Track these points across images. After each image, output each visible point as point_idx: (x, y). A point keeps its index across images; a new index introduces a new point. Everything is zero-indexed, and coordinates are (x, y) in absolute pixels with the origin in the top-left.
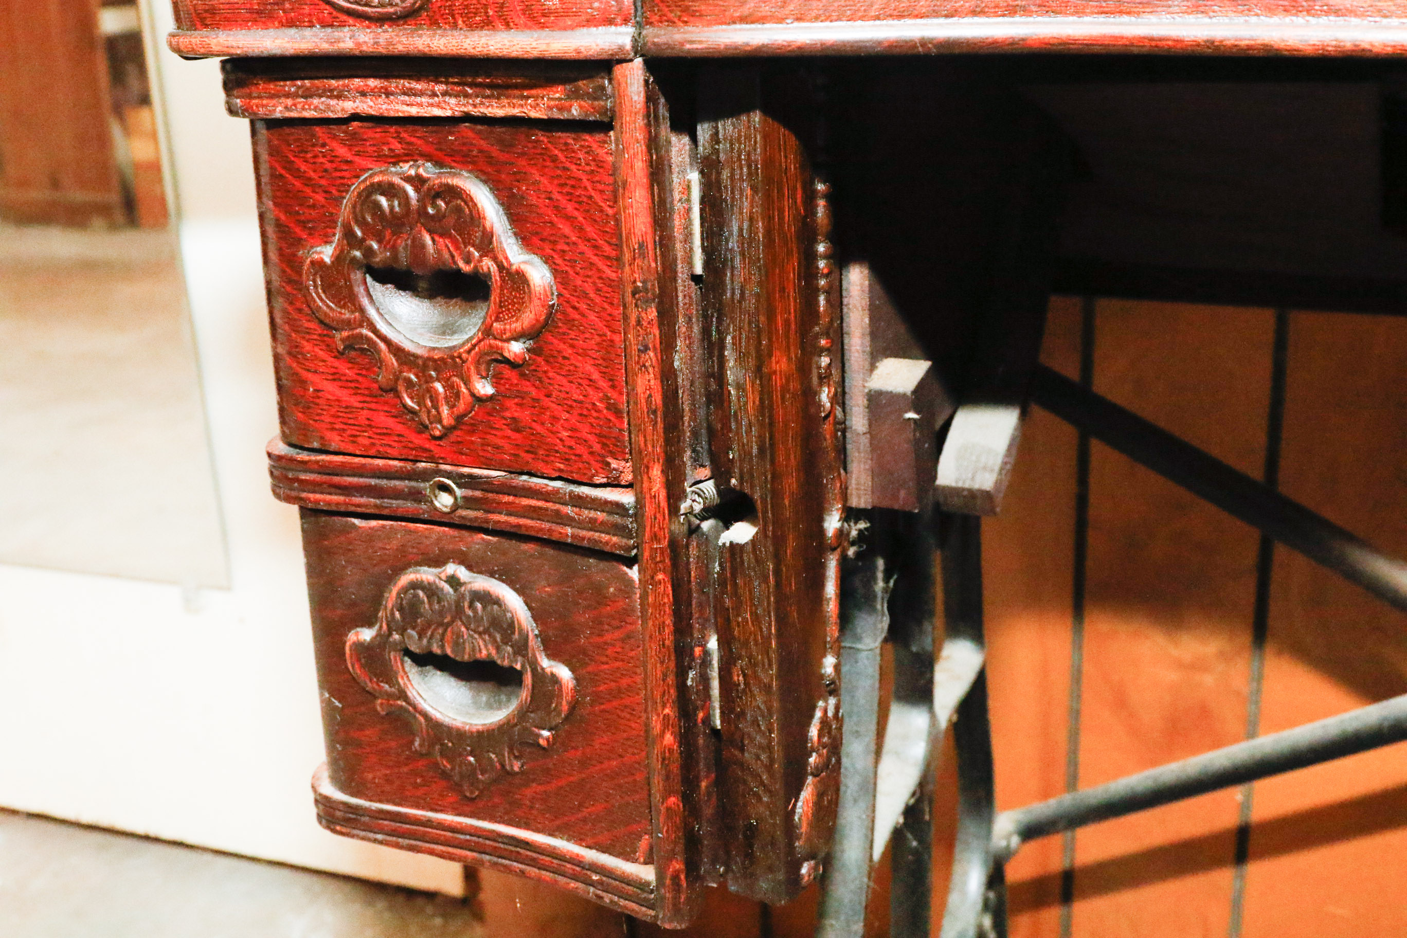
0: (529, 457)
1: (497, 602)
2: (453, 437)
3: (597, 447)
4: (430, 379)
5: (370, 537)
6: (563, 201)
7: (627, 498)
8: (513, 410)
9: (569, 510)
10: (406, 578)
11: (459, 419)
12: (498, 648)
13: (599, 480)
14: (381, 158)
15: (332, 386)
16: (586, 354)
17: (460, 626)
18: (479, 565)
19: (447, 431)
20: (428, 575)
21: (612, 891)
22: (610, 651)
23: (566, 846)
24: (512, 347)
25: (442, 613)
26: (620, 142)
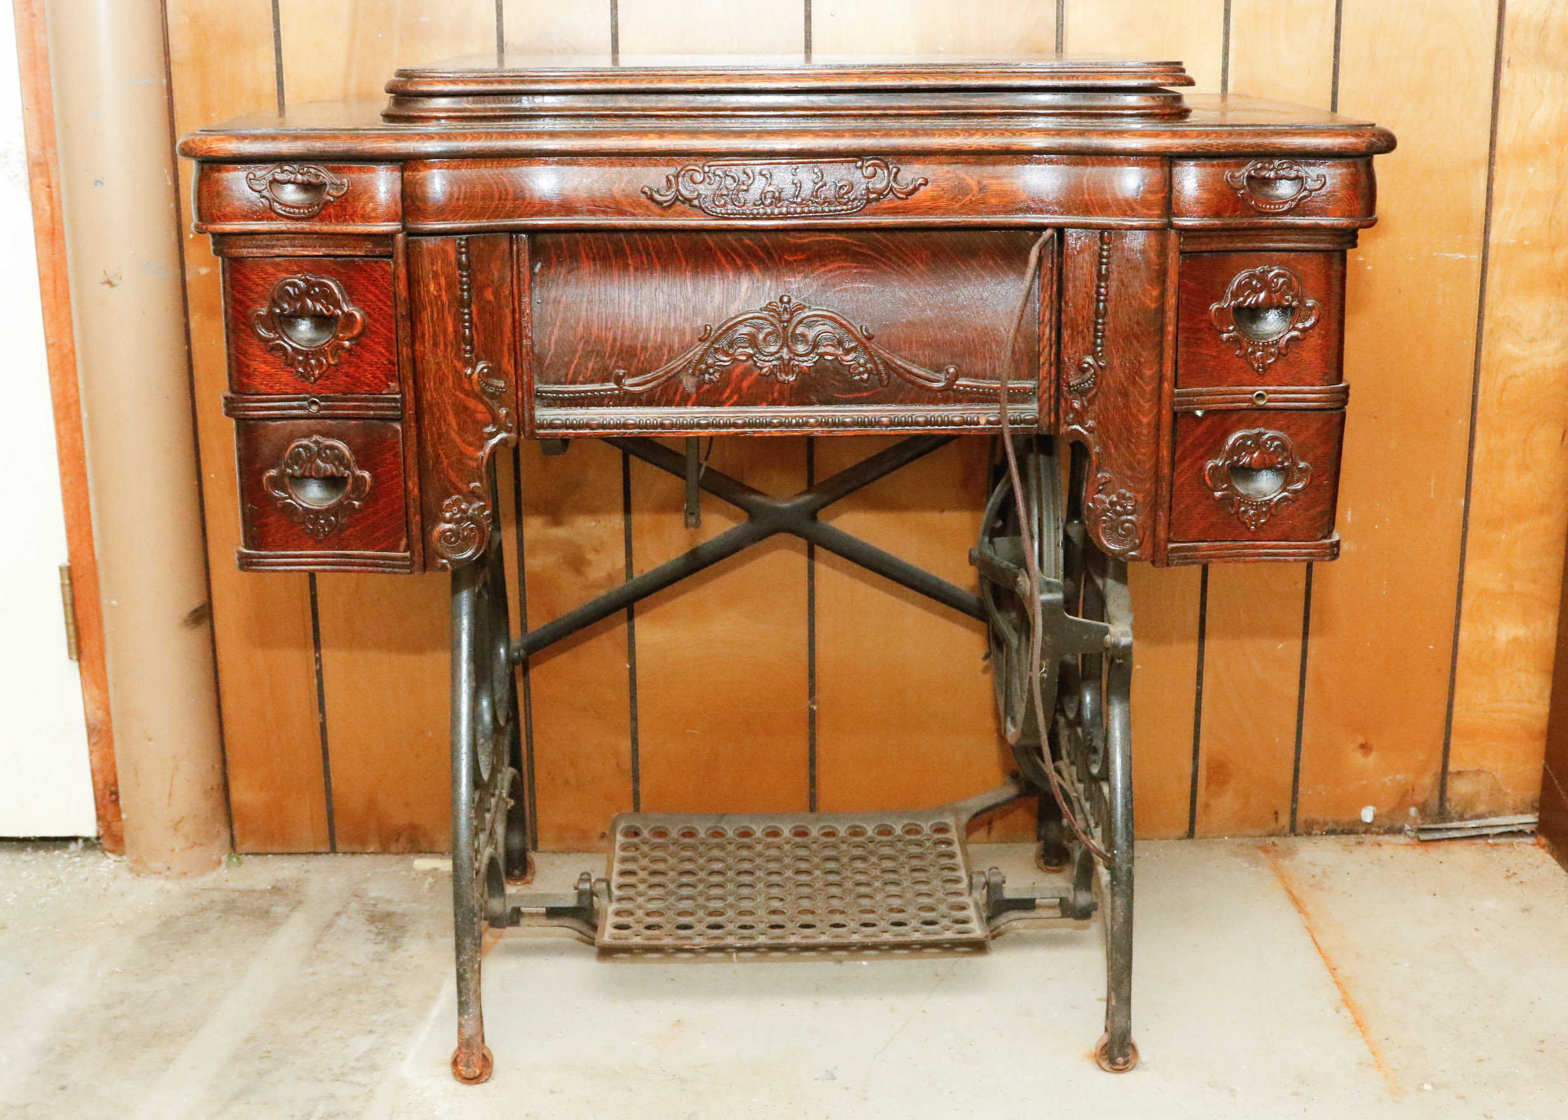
0: (353, 387)
1: (337, 448)
2: (318, 383)
3: (384, 379)
4: (309, 359)
5: (277, 429)
6: (369, 286)
7: (398, 396)
8: (345, 369)
9: (372, 404)
10: (293, 446)
11: (321, 375)
12: (337, 468)
13: (384, 392)
14: (287, 271)
15: (263, 366)
16: (379, 343)
17: (319, 462)
18: (327, 434)
19: (315, 380)
20: (305, 442)
21: (389, 566)
22: (388, 461)
23: (367, 553)
24: (347, 343)
25: (310, 457)
26: (396, 262)
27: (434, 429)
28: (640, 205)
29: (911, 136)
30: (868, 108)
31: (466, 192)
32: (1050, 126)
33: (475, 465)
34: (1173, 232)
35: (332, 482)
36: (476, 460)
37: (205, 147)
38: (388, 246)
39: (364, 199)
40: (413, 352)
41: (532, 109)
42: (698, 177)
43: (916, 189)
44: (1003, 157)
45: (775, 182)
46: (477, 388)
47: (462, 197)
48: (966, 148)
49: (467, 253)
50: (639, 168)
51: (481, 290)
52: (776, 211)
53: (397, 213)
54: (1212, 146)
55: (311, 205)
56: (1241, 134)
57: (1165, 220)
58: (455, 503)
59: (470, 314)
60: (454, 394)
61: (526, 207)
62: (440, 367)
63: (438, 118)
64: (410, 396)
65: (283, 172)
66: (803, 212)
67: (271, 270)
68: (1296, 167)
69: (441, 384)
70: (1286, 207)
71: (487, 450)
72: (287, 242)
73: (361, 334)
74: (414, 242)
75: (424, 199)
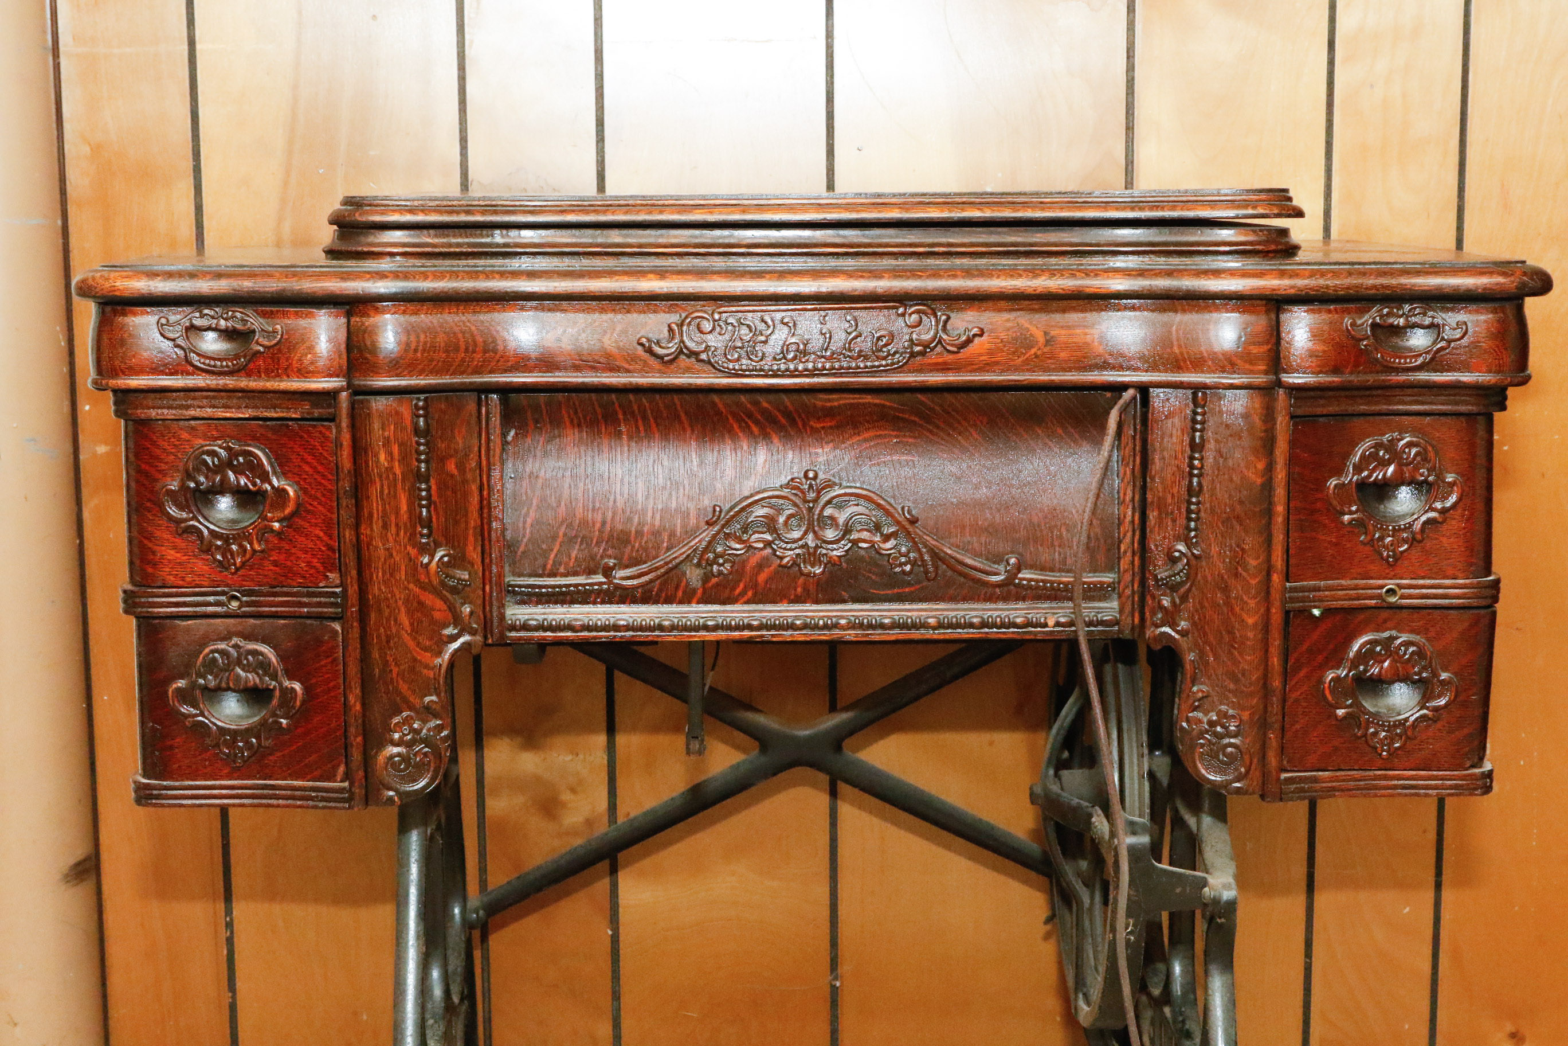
0: (282, 578)
1: (262, 654)
2: (240, 573)
3: (321, 569)
4: (229, 544)
5: (188, 629)
6: (306, 456)
7: (338, 590)
8: (274, 556)
9: (305, 600)
10: (207, 650)
11: (243, 564)
12: (261, 679)
13: (321, 585)
14: (205, 437)
15: (172, 552)
16: (316, 525)
17: (239, 670)
18: (248, 637)
19: (237, 569)
20: (222, 646)
21: (323, 799)
22: (324, 670)
23: (295, 783)
24: (276, 525)
25: (229, 664)
26: (339, 427)
27: (382, 630)
28: (633, 359)
29: (963, 277)
30: (910, 245)
31: (425, 343)
32: (1131, 265)
33: (431, 674)
34: (1281, 391)
35: (254, 696)
36: (433, 669)
37: (107, 285)
38: (329, 406)
39: (302, 349)
40: (358, 535)
41: (506, 245)
42: (707, 326)
43: (969, 341)
44: (1074, 303)
45: (799, 331)
46: (435, 582)
47: (420, 348)
48: (1030, 291)
49: (425, 416)
50: (635, 315)
51: (442, 460)
52: (801, 367)
53: (341, 367)
54: (1327, 287)
55: (237, 357)
56: (1363, 274)
57: (1272, 377)
58: (407, 721)
59: (428, 490)
60: (406, 588)
61: (498, 361)
62: (391, 555)
63: (392, 255)
64: (353, 590)
65: (202, 316)
66: (833, 368)
67: (185, 435)
68: (1430, 313)
69: (391, 575)
70: (1420, 361)
71: (447, 657)
72: (205, 401)
73: (293, 514)
74: (362, 402)
75: (374, 349)
